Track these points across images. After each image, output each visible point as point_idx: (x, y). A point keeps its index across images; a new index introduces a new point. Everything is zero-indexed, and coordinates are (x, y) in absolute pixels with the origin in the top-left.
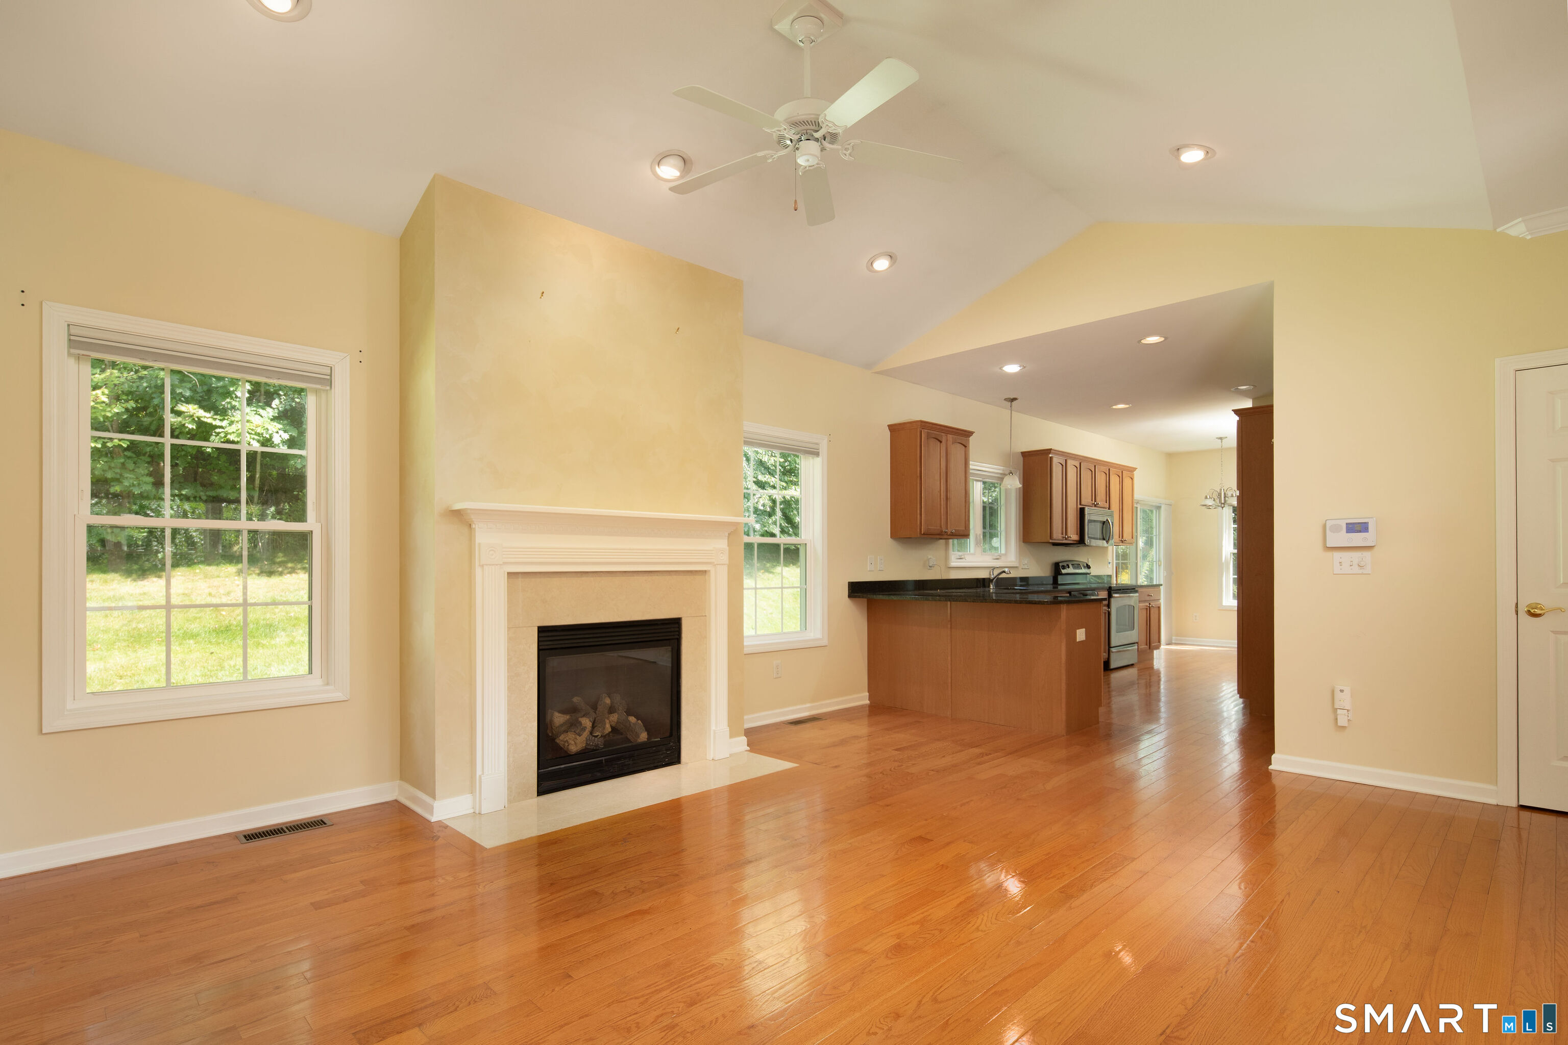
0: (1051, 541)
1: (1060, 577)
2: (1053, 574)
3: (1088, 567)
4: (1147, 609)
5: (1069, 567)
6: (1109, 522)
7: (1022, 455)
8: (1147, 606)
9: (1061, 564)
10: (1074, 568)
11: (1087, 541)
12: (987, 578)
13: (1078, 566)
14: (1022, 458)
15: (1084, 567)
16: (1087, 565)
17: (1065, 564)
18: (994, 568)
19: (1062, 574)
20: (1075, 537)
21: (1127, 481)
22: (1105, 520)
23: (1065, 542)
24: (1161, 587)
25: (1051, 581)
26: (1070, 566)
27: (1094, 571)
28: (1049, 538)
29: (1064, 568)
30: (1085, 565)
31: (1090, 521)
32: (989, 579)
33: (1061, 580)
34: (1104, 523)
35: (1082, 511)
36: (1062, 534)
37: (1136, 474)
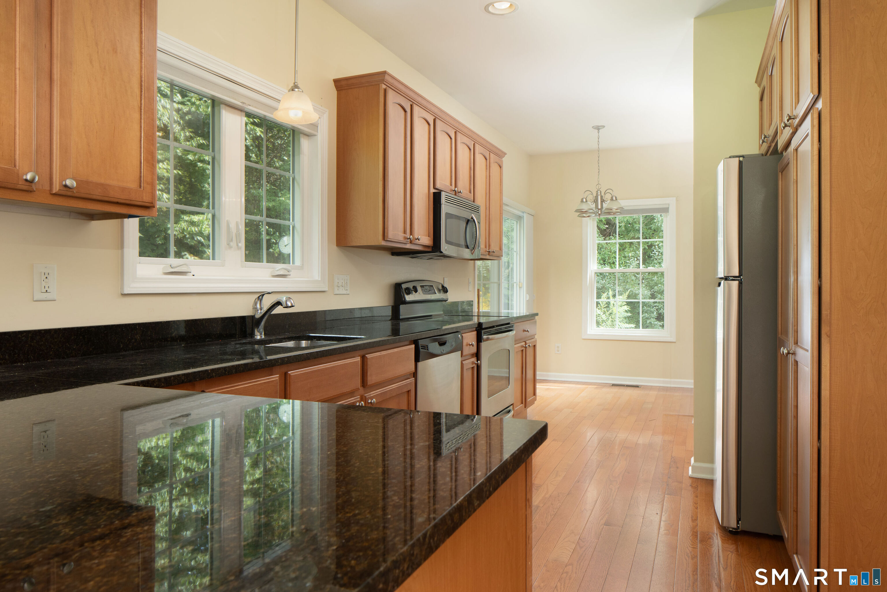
0: (384, 243)
1: (402, 307)
2: (392, 303)
3: (445, 290)
4: (522, 350)
5: (416, 291)
6: (474, 221)
7: (336, 86)
8: (522, 346)
9: (404, 286)
10: (425, 292)
11: (445, 248)
12: (248, 316)
13: (428, 288)
14: (334, 92)
15: (439, 291)
16: (443, 286)
17: (410, 286)
18: (261, 296)
19: (405, 303)
20: (426, 240)
21: (495, 168)
22: (470, 218)
23: (408, 246)
24: (536, 317)
25: (389, 312)
26: (419, 289)
27: (452, 297)
28: (381, 237)
29: (408, 291)
30: (440, 288)
31: (448, 215)
32: (253, 317)
33: (404, 311)
34: (468, 221)
35: (437, 197)
36: (405, 232)
37: (506, 161)
